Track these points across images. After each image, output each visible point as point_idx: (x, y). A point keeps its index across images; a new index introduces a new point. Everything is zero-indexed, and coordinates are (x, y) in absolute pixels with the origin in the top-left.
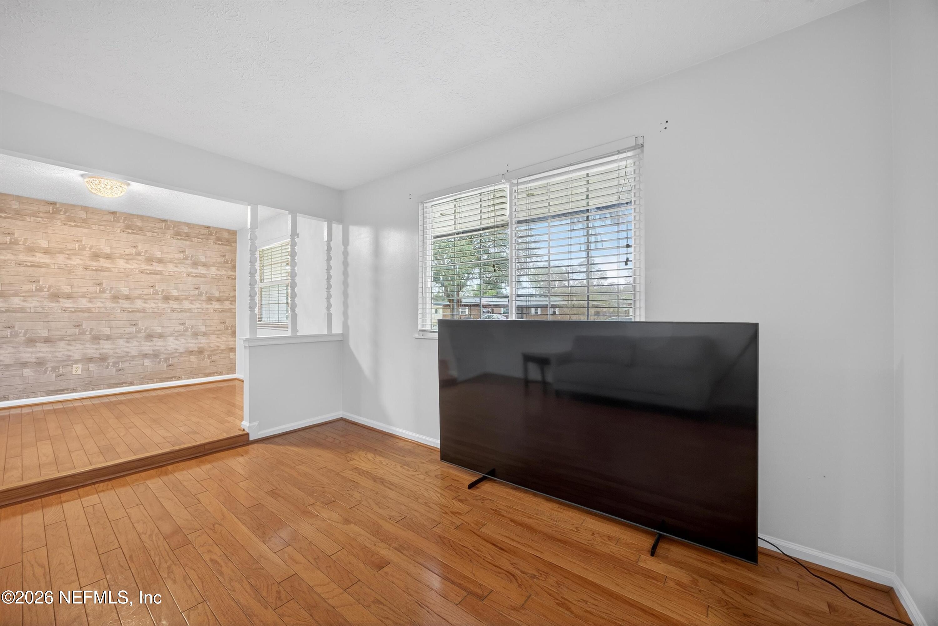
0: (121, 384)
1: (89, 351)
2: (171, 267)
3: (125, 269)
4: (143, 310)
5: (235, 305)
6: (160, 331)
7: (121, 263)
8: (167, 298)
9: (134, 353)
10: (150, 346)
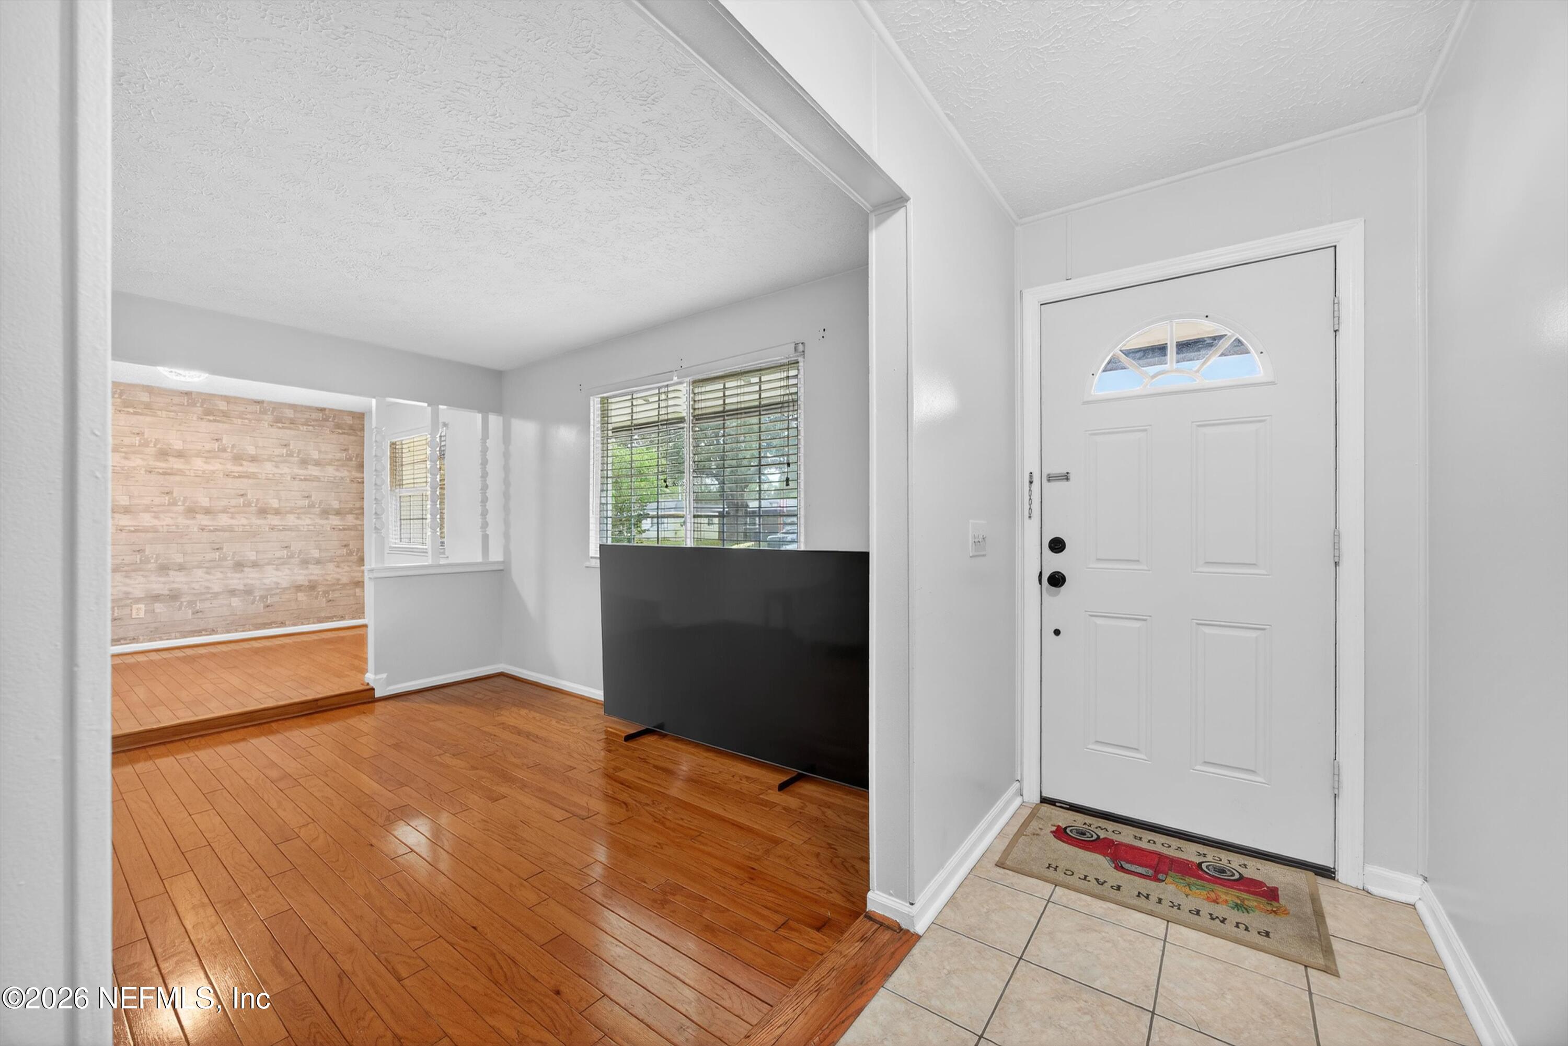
0: (198, 633)
1: (155, 586)
2: (269, 467)
3: (204, 472)
4: (230, 529)
5: (363, 521)
6: (253, 558)
7: (199, 464)
8: (263, 512)
9: (216, 588)
10: (240, 579)
